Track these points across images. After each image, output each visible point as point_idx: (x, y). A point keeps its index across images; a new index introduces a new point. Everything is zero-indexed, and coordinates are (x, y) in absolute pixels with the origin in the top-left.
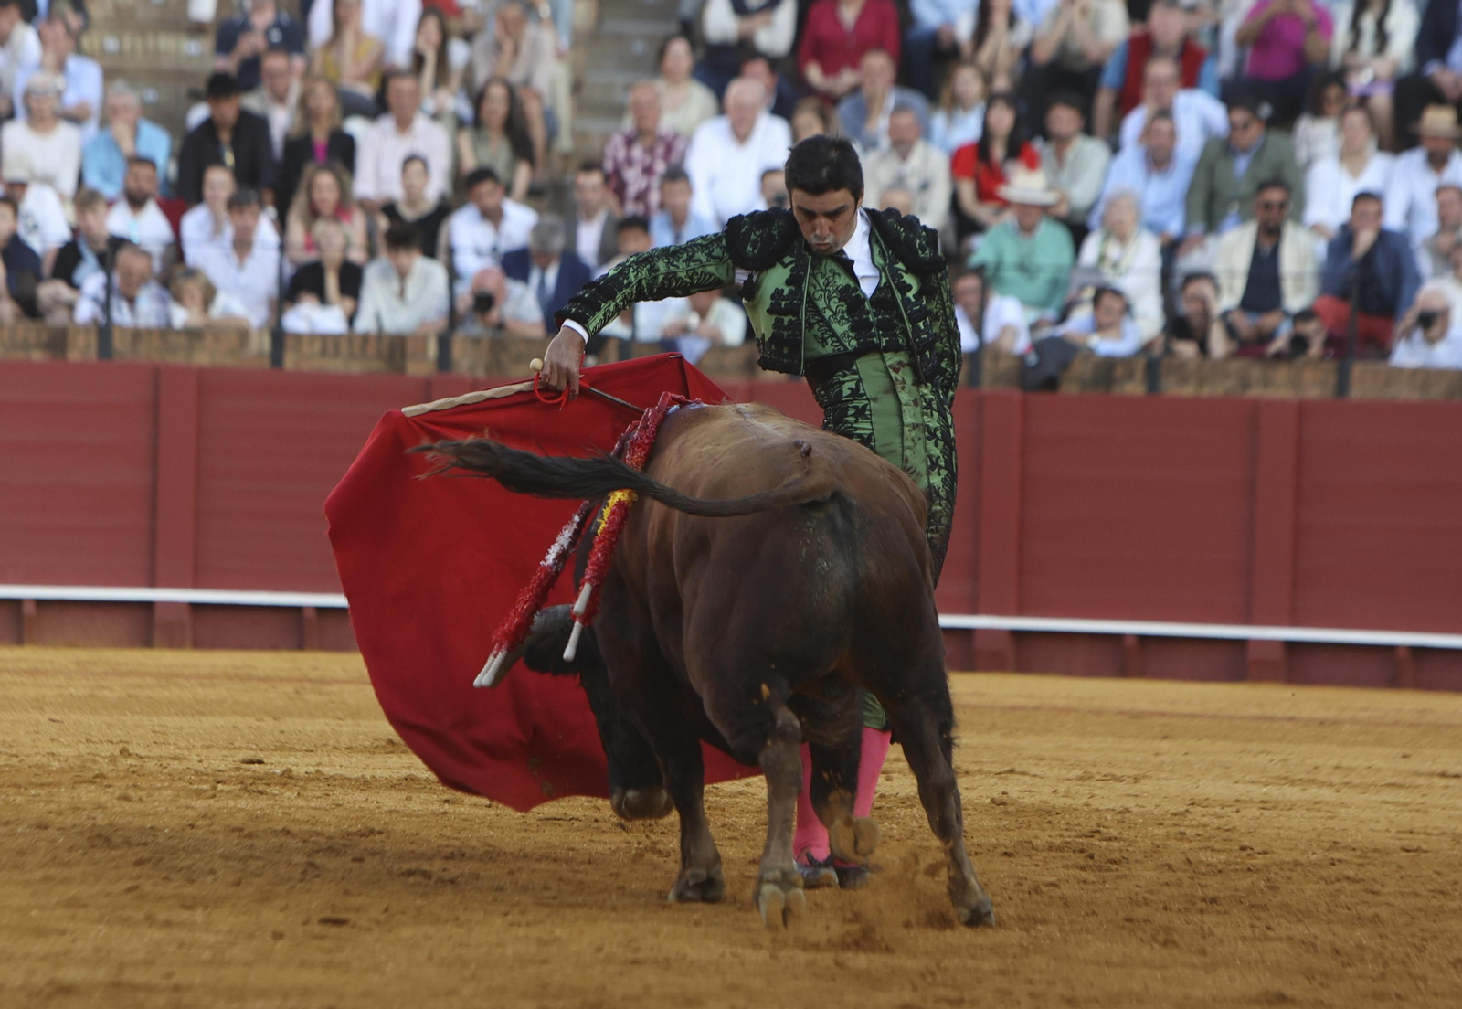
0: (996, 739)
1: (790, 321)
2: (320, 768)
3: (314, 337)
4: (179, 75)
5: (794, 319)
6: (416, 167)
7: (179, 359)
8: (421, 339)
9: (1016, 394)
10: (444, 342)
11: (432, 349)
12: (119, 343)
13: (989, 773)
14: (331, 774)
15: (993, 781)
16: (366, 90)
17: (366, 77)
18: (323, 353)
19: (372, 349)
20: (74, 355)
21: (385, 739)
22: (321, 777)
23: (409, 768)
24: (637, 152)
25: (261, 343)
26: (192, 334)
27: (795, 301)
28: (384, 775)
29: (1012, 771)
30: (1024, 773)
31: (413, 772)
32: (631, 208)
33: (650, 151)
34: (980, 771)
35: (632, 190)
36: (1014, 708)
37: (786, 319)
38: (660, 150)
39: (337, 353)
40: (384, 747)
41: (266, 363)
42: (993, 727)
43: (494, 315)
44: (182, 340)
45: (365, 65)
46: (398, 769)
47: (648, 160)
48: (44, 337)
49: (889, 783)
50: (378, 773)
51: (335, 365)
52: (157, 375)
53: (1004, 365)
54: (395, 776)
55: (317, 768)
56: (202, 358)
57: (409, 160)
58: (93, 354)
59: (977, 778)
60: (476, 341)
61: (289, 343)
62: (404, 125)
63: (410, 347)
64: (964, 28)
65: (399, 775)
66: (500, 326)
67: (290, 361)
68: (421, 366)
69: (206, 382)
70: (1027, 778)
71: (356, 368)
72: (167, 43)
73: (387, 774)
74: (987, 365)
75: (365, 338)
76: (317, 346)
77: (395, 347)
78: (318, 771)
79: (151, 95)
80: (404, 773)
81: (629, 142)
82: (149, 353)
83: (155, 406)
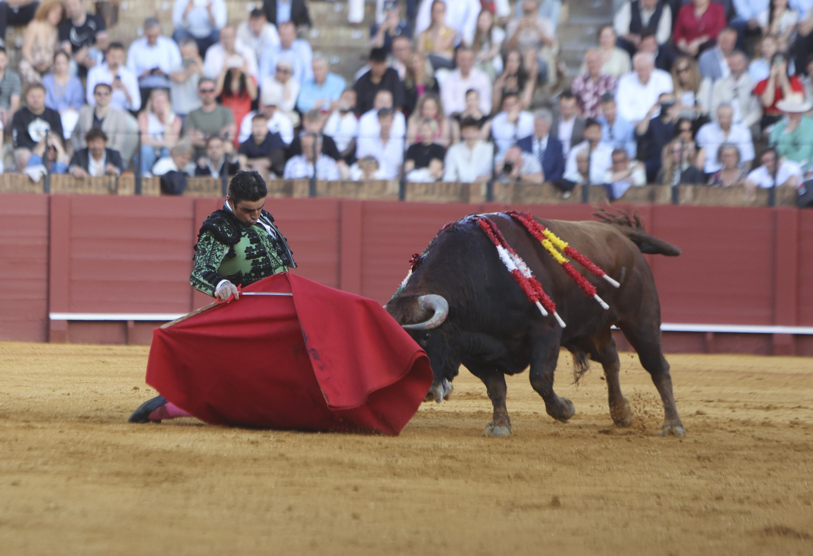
0: (789, 390)
1: (262, 259)
2: (432, 407)
3: (422, 184)
4: (349, 49)
5: (264, 258)
6: (473, 96)
7: (351, 196)
8: (477, 184)
9: (795, 210)
10: (490, 186)
11: (483, 190)
12: (320, 188)
13: (787, 408)
14: (438, 410)
15: (790, 412)
16: (448, 55)
17: (447, 49)
18: (426, 192)
19: (452, 189)
20: (297, 195)
21: (465, 392)
22: (433, 412)
23: (479, 407)
24: (590, 85)
25: (394, 188)
26: (359, 184)
27: (262, 250)
28: (466, 411)
29: (799, 407)
30: (806, 408)
31: (481, 409)
32: (588, 115)
33: (597, 84)
34: (782, 407)
35: (589, 105)
36: (797, 375)
37: (260, 259)
38: (602, 83)
39: (433, 193)
40: (465, 396)
41: (396, 198)
42: (786, 385)
43: (515, 172)
44: (352, 187)
45: (447, 42)
46: (473, 407)
47: (596, 89)
48: (282, 186)
49: (734, 413)
50: (463, 409)
51: (432, 199)
52: (340, 205)
53: (788, 194)
54: (472, 411)
55: (430, 407)
56: (363, 196)
57: (469, 92)
58: (306, 194)
59: (780, 410)
60: (506, 186)
61: (409, 188)
62: (465, 74)
63: (472, 189)
64: (762, 18)
65: (474, 411)
66: (519, 179)
67: (409, 197)
68: (478, 199)
69: (366, 208)
70: (807, 411)
71: (443, 200)
72: (343, 32)
73: (467, 410)
74: (778, 195)
75: (449, 185)
76: (423, 189)
77: (464, 189)
78: (432, 409)
79: (335, 60)
80: (477, 409)
81: (586, 80)
82: (336, 194)
83: (339, 221)
